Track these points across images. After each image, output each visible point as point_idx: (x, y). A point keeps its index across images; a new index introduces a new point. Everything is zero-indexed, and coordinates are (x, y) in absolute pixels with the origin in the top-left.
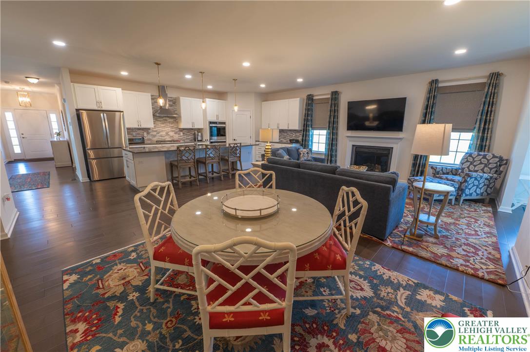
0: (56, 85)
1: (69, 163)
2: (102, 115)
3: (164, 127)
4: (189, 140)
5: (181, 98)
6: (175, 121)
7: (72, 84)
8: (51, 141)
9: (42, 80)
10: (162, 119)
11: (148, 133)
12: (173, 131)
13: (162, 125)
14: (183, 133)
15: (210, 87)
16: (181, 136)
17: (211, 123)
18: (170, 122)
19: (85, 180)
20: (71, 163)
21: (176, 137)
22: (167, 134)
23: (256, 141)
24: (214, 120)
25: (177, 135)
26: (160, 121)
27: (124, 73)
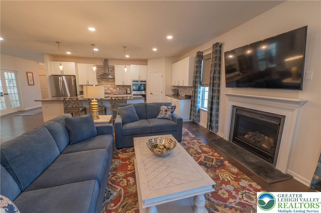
2: (60, 77)
3: (107, 84)
4: (123, 93)
5: (115, 66)
6: (114, 81)
10: (105, 80)
12: (112, 87)
13: (105, 83)
14: (119, 89)
15: (127, 56)
17: (134, 81)
18: (110, 81)
21: (114, 91)
22: (108, 89)
23: (166, 95)
26: (104, 81)
27: (69, 53)
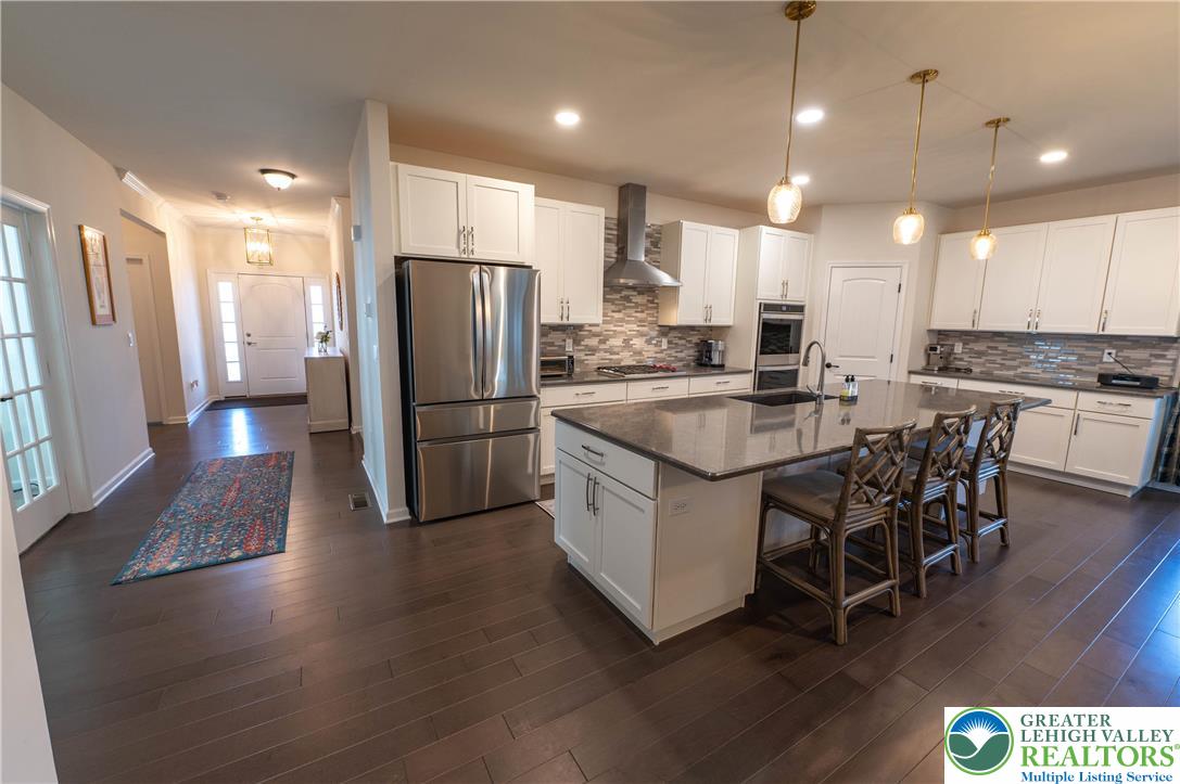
0: (333, 200)
1: (342, 423)
3: (622, 320)
4: (681, 364)
5: (686, 224)
6: (652, 302)
7: (392, 163)
8: (306, 359)
9: (303, 180)
11: (576, 342)
12: (642, 335)
14: (669, 342)
16: (662, 352)
17: (768, 307)
18: (637, 305)
19: (398, 514)
20: (347, 420)
22: (627, 343)
23: (910, 372)
24: (774, 297)
25: (651, 348)
27: (567, 119)
